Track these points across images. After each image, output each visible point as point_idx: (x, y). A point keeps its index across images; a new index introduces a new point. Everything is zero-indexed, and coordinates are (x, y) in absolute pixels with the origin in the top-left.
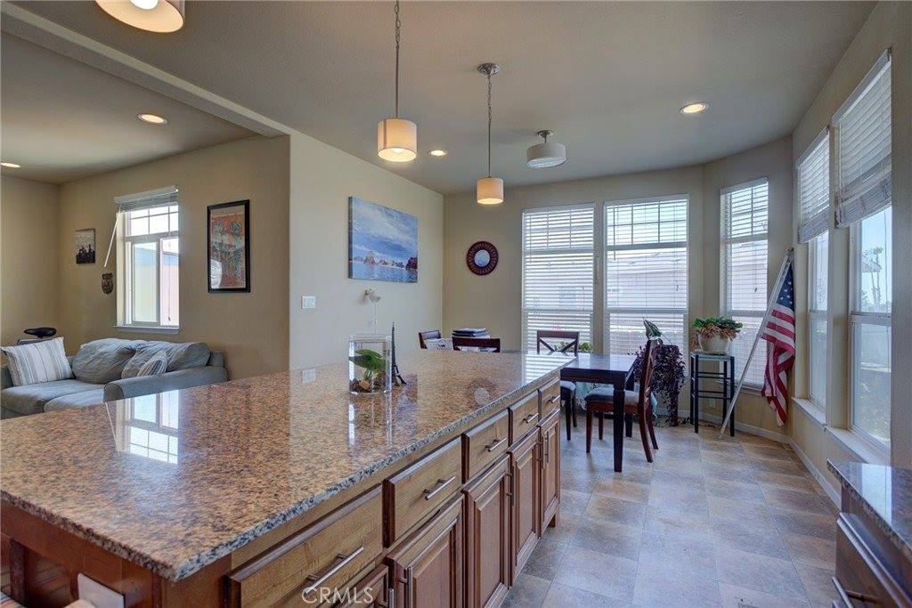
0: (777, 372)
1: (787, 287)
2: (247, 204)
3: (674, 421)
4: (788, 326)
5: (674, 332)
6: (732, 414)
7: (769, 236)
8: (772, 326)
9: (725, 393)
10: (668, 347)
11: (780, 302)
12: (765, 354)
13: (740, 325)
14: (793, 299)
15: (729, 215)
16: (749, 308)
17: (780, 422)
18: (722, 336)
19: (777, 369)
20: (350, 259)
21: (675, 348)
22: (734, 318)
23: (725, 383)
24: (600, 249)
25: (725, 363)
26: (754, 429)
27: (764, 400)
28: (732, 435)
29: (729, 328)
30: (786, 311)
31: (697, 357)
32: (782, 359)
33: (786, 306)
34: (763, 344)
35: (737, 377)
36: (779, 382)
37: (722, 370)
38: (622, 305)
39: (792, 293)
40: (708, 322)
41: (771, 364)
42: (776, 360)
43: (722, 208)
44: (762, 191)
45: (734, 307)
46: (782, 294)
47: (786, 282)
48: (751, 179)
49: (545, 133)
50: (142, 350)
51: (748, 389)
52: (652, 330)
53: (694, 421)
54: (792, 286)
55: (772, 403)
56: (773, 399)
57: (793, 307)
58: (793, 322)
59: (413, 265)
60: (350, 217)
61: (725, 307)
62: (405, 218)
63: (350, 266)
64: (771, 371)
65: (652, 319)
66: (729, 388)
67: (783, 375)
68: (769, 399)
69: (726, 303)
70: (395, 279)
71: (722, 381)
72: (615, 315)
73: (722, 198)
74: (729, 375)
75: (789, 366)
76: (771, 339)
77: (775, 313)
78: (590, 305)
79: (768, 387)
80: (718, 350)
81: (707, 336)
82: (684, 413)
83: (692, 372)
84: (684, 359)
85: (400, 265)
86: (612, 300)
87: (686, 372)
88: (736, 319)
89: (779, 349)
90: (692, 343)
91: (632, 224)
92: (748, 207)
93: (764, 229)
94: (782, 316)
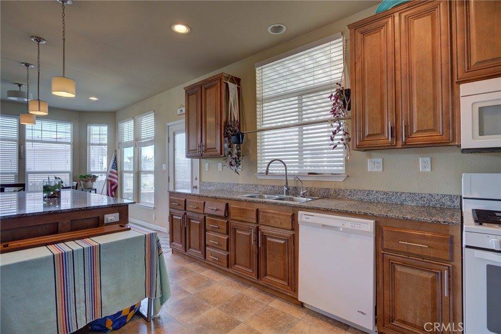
4: (115, 176)
7: (108, 144)
8: (110, 176)
11: (112, 168)
13: (97, 177)
14: (117, 167)
18: (92, 181)
19: (111, 191)
24: (22, 141)
29: (93, 178)
30: (114, 171)
32: (113, 187)
33: (115, 169)
36: (112, 196)
38: (37, 170)
39: (116, 165)
40: (85, 176)
41: (109, 190)
42: (111, 188)
43: (88, 131)
44: (105, 129)
45: (92, 170)
46: (113, 165)
47: (114, 162)
49: (20, 85)
54: (116, 163)
57: (117, 170)
58: (117, 175)
61: (89, 170)
64: (109, 192)
67: (113, 193)
72: (31, 175)
75: (115, 189)
76: (109, 181)
77: (111, 172)
80: (90, 187)
81: (86, 181)
88: (95, 175)
89: (112, 184)
91: (42, 130)
92: (98, 133)
93: (106, 142)
94: (113, 173)
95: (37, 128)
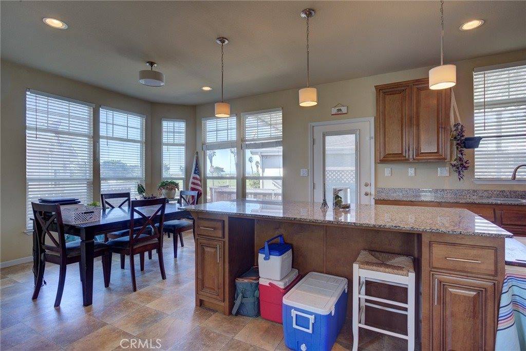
4: (199, 182)
7: (185, 145)
8: (193, 183)
11: (195, 173)
14: (199, 172)
39: (199, 169)
46: (195, 170)
47: (196, 166)
54: (199, 166)
57: (200, 175)
91: (113, 124)
93: (183, 141)
94: (196, 179)
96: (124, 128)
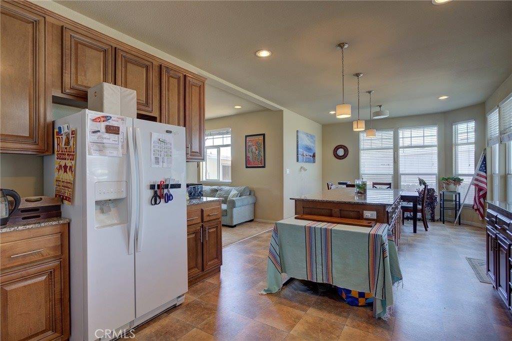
0: (479, 198)
1: (483, 164)
2: (264, 135)
3: (433, 220)
4: (484, 180)
5: (432, 183)
6: (459, 217)
7: (475, 143)
8: (476, 180)
9: (456, 208)
10: (430, 189)
11: (480, 170)
12: (474, 192)
13: (462, 180)
14: (486, 169)
15: (456, 134)
16: (466, 172)
17: (481, 219)
18: (455, 184)
20: (297, 155)
21: (433, 189)
22: (459, 177)
23: (456, 204)
24: (396, 148)
25: (456, 195)
26: (469, 223)
27: (473, 211)
28: (460, 224)
29: (458, 181)
30: (483, 174)
31: (443, 193)
32: (481, 193)
33: (484, 172)
34: (473, 187)
35: (462, 202)
36: (480, 203)
37: (454, 199)
38: (407, 172)
39: (486, 167)
40: (448, 178)
41: (477, 195)
42: (479, 193)
43: (454, 131)
44: (472, 125)
45: (460, 172)
46: (481, 167)
47: (483, 162)
48: (467, 120)
49: (380, 106)
50: (221, 190)
51: (466, 206)
52: (422, 182)
53: (442, 220)
54: (485, 164)
55: (477, 212)
56: (478, 210)
57: (486, 172)
58: (486, 179)
59: (314, 156)
60: (297, 138)
61: (456, 173)
62: (312, 137)
63: (298, 157)
64: (477, 198)
65: (422, 177)
66: (458, 206)
67: (482, 200)
68: (476, 210)
69: (456, 171)
70: (309, 162)
71: (454, 202)
72: (404, 176)
73: (454, 126)
74: (458, 200)
75: (484, 196)
76: (476, 185)
77: (478, 175)
78: (392, 172)
79: (475, 205)
80: (453, 190)
81: (448, 184)
82: (437, 217)
83: (441, 200)
84: (437, 194)
85: (311, 156)
86: (402, 170)
87: (438, 200)
88: (461, 178)
89: (480, 189)
90: (440, 187)
91: (411, 137)
92: (465, 131)
93: (473, 140)
94: (481, 176)
95: (407, 136)
96: (420, 138)
